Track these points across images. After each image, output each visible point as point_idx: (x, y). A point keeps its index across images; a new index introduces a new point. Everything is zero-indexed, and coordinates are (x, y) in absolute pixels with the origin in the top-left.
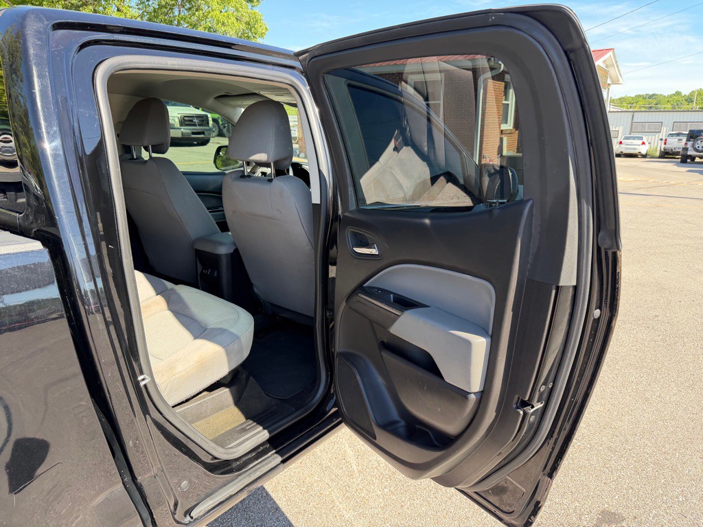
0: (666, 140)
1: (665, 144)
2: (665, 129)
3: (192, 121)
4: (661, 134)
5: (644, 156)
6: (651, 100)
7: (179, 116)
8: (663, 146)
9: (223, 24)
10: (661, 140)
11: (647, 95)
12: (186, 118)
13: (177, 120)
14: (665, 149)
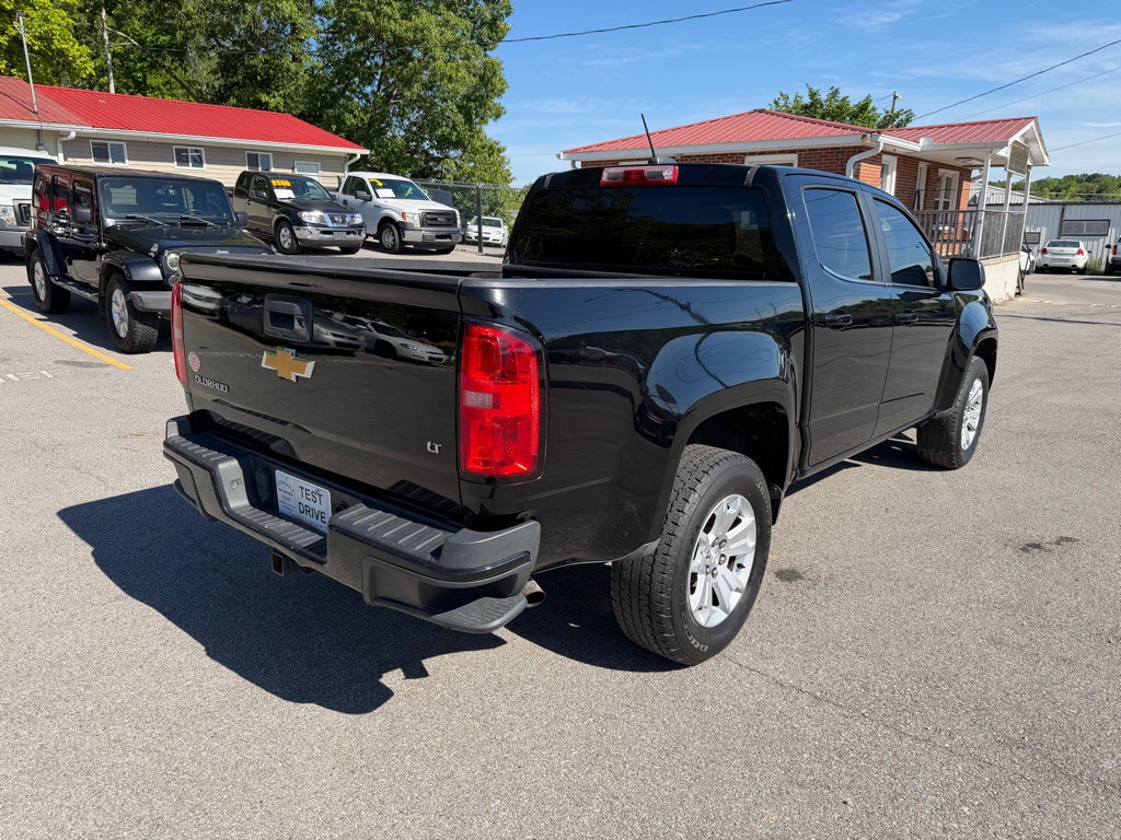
0: (1116, 247)
1: (1115, 253)
2: (1114, 230)
3: (436, 220)
4: (1107, 238)
5: (1081, 272)
6: (1091, 185)
7: (420, 212)
8: (1111, 256)
9: (450, 79)
10: (1108, 246)
11: (1084, 175)
12: (428, 216)
13: (416, 217)
14: (1113, 260)
